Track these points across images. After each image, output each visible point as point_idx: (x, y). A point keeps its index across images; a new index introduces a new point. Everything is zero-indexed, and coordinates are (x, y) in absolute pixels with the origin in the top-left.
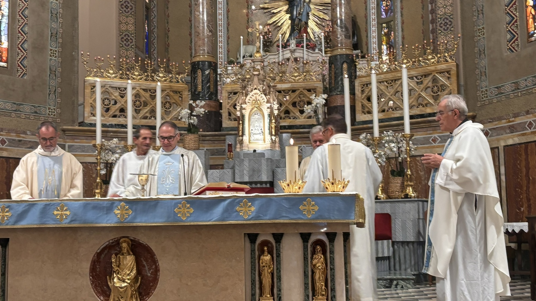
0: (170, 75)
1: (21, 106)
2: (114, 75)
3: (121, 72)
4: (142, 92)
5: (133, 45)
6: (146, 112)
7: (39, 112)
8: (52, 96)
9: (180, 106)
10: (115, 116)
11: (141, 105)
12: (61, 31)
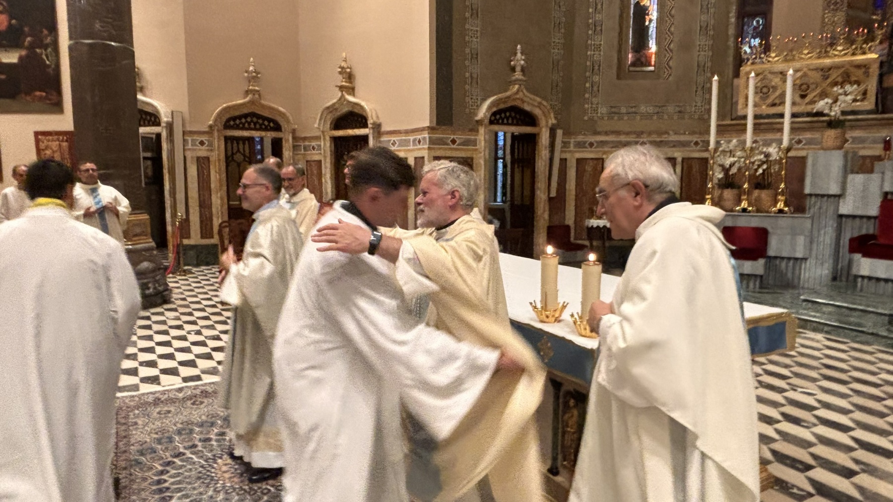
0: (854, 47)
1: (664, 108)
2: (776, 59)
3: (785, 54)
4: (810, 73)
5: (844, 8)
6: (815, 97)
7: (683, 112)
8: (700, 92)
9: (864, 83)
10: (774, 105)
11: (808, 89)
12: (712, 22)
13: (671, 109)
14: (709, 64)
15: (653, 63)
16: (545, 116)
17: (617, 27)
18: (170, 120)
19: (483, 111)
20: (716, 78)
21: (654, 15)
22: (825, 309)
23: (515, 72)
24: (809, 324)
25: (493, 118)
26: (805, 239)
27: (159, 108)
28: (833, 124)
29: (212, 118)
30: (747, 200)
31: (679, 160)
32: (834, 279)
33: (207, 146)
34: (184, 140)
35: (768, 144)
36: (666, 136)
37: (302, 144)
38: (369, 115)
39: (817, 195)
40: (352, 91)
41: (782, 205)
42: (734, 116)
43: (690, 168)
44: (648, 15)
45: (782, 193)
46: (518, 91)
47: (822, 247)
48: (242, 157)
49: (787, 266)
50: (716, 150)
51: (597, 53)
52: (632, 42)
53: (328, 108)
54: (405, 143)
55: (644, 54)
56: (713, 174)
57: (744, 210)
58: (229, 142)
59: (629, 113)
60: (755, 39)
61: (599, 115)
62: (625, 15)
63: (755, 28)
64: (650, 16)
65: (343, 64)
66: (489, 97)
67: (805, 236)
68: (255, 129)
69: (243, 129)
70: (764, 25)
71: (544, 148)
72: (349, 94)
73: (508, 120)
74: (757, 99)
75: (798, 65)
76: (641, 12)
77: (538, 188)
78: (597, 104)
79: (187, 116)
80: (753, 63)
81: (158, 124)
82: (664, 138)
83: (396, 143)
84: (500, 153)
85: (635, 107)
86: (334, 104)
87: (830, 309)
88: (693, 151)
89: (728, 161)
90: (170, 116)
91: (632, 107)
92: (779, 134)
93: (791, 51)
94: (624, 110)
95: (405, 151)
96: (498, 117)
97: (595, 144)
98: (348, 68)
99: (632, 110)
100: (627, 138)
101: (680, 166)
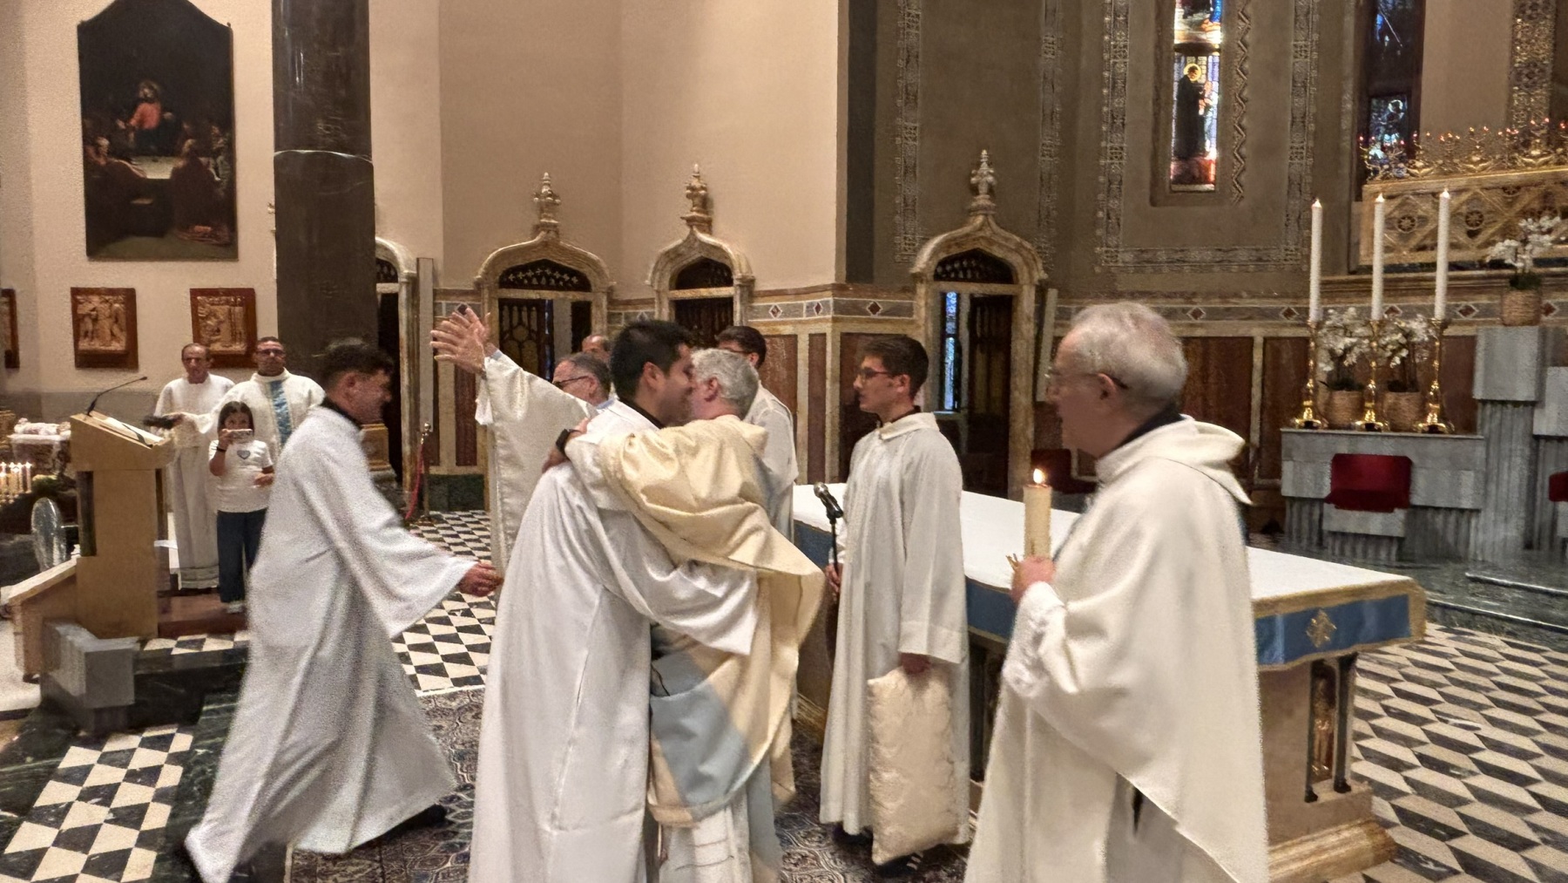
0: (1560, 150)
1: (1232, 253)
2: (1426, 170)
3: (1440, 162)
4: (1483, 194)
5: (1546, 82)
6: (1493, 234)
7: (1265, 259)
8: (1294, 227)
10: (1422, 248)
11: (1481, 221)
12: (1313, 109)
13: (1243, 255)
14: (1309, 179)
15: (1212, 178)
16: (1027, 264)
17: (1150, 119)
18: (415, 272)
19: (924, 259)
20: (1317, 204)
21: (1213, 97)
22: (1507, 594)
23: (978, 194)
24: (1477, 618)
25: (940, 270)
26: (1476, 477)
27: (396, 252)
28: (1519, 282)
29: (482, 270)
30: (1375, 409)
31: (1259, 340)
32: (1528, 545)
34: (435, 305)
35: (1410, 314)
36: (1234, 300)
37: (623, 312)
38: (736, 265)
39: (1493, 402)
40: (707, 226)
41: (1436, 420)
42: (1353, 268)
43: (1277, 353)
44: (1202, 97)
45: (1436, 400)
46: (983, 225)
47: (1504, 490)
48: (526, 332)
49: (1446, 523)
50: (1319, 325)
51: (1116, 161)
52: (1177, 144)
53: (667, 253)
54: (793, 311)
55: (1198, 163)
56: (1315, 365)
57: (1370, 427)
58: (506, 307)
59: (1172, 262)
60: (1390, 134)
61: (1120, 264)
62: (1163, 98)
63: (1391, 117)
64: (1207, 101)
65: (695, 183)
66: (935, 235)
67: (1476, 472)
68: (549, 287)
69: (531, 287)
70: (1407, 112)
71: (1026, 319)
72: (703, 231)
73: (965, 274)
74: (1392, 239)
75: (1461, 181)
76: (1192, 93)
77: (1016, 389)
78: (1117, 246)
79: (440, 267)
80: (1385, 178)
81: (394, 279)
82: (1233, 303)
83: (778, 311)
84: (950, 326)
85: (1182, 251)
86: (676, 249)
87: (1517, 594)
88: (1285, 326)
89: (1340, 344)
90: (415, 268)
91: (1176, 251)
92: (1430, 297)
93: (1450, 157)
94: (1162, 256)
95: (791, 323)
96: (948, 269)
98: (702, 188)
99: (1177, 256)
100: (1168, 303)
101: (1261, 351)
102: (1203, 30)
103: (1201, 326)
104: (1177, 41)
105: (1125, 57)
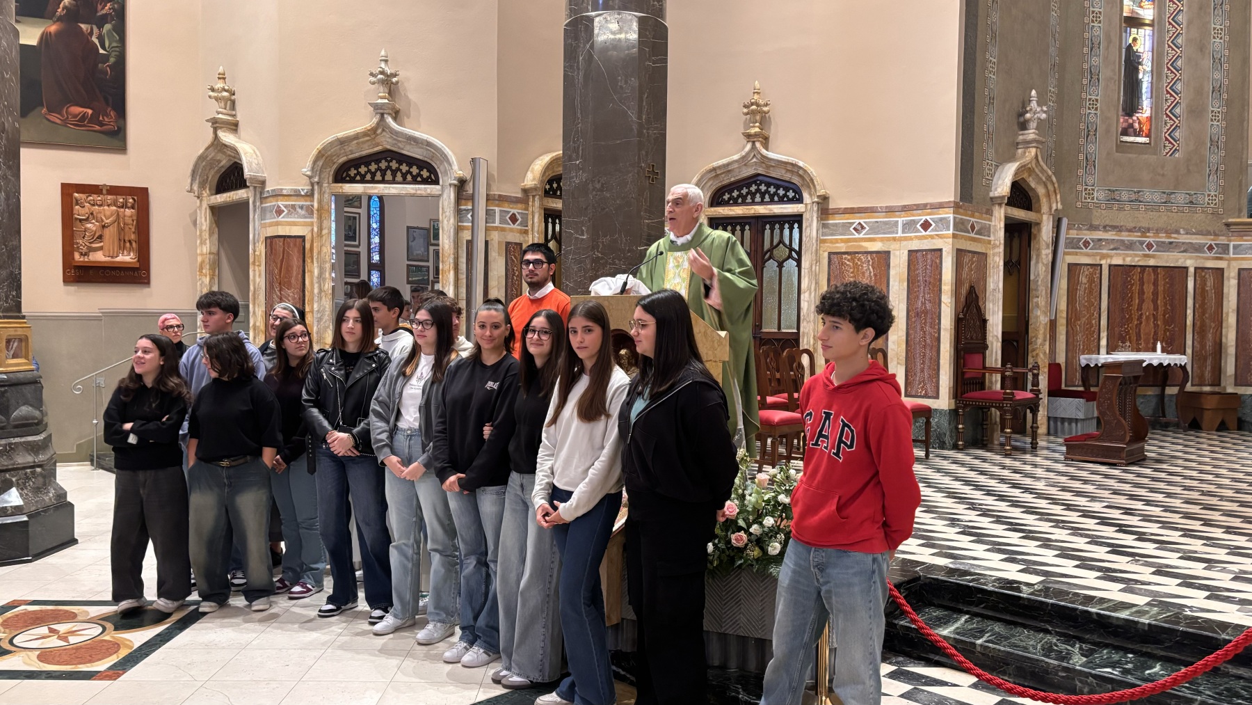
1: (1173, 196)
7: (1195, 202)
8: (1213, 177)
12: (1226, 82)
13: (1180, 198)
14: (1223, 138)
18: (468, 173)
27: (447, 150)
29: (531, 176)
31: (1192, 270)
33: (521, 224)
34: (489, 214)
36: (1175, 236)
38: (817, 182)
43: (1204, 282)
44: (1140, 63)
46: (1034, 157)
51: (1093, 111)
52: (1123, 101)
54: (884, 227)
59: (1132, 201)
61: (1095, 201)
64: (1144, 67)
66: (1002, 163)
71: (1044, 245)
72: (765, 147)
78: (1093, 185)
79: (492, 169)
81: (429, 180)
82: (1175, 238)
83: (863, 228)
85: (1139, 192)
86: (729, 164)
88: (1207, 259)
91: (1135, 193)
94: (1125, 196)
95: (881, 240)
96: (1013, 194)
97: (1092, 244)
98: (763, 105)
99: (1133, 197)
100: (1129, 236)
101: (1193, 278)
102: (1141, 7)
103: (1153, 257)
104: (1125, 14)
105: (1100, 22)
